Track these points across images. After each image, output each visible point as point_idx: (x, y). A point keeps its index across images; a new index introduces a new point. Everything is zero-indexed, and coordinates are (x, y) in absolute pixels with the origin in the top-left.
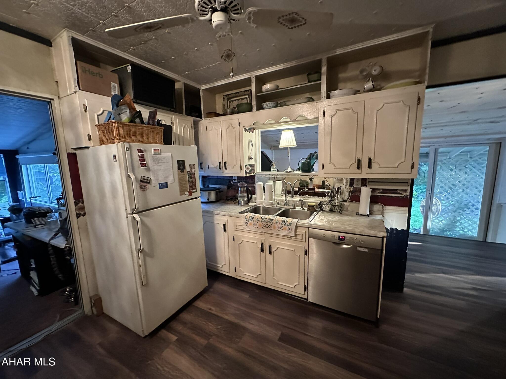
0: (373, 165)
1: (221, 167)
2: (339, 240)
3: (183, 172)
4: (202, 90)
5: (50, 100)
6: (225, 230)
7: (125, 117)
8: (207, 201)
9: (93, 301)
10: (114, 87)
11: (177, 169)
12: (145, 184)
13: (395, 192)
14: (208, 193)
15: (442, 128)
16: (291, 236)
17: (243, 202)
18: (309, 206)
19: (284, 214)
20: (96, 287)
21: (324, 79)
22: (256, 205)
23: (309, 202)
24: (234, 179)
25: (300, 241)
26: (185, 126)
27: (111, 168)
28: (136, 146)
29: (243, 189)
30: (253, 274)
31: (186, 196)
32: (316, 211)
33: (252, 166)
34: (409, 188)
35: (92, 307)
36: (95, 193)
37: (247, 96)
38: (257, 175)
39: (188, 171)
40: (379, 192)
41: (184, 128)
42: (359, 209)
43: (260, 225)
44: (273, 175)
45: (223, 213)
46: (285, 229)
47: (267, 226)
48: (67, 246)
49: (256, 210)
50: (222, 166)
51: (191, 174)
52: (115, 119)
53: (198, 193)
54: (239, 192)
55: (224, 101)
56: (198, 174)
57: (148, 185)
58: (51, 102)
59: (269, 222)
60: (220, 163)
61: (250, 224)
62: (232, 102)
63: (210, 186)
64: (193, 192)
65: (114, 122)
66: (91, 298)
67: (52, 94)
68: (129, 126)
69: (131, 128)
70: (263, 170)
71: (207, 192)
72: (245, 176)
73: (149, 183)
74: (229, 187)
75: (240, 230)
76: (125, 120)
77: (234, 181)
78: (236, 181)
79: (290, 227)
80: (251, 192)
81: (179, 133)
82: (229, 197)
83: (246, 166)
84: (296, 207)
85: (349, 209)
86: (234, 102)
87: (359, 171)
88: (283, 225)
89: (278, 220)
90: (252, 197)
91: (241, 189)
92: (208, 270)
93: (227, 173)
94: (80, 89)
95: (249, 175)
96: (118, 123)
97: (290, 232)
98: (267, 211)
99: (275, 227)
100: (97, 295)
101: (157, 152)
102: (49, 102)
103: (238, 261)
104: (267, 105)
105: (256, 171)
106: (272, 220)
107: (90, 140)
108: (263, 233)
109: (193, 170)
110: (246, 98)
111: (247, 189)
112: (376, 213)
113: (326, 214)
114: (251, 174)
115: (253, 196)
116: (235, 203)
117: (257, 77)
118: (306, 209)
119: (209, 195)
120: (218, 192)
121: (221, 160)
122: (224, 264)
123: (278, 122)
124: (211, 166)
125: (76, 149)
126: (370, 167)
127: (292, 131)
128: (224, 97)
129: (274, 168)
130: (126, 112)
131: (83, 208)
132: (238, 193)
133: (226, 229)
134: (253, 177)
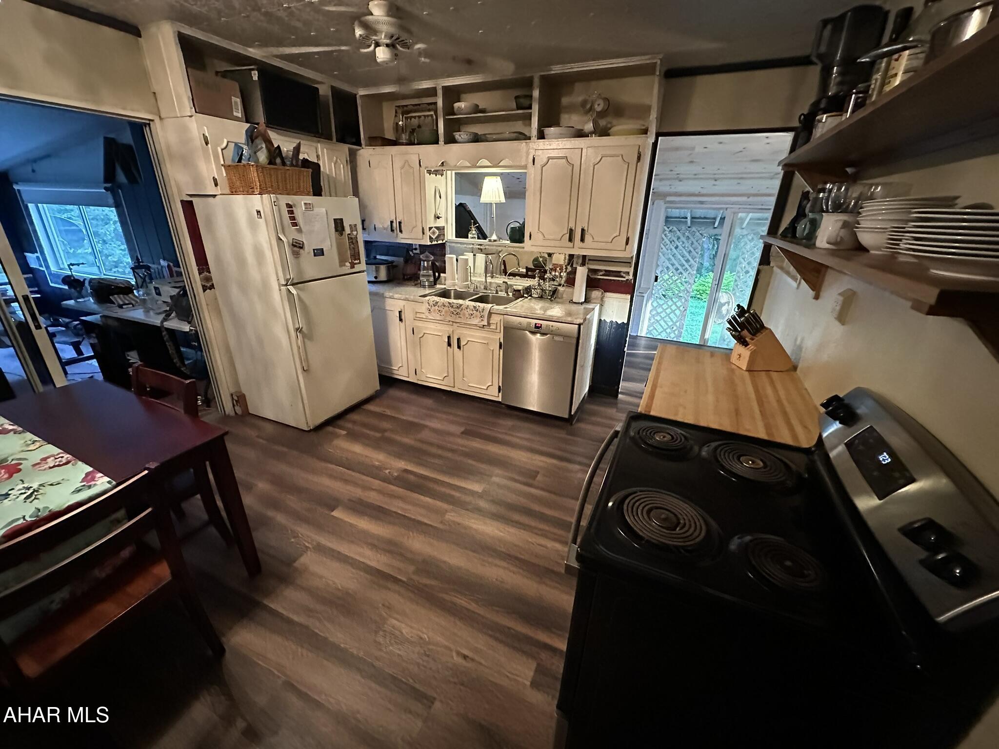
0: (587, 237)
1: (394, 228)
2: (535, 328)
3: (342, 234)
4: (360, 96)
5: (148, 122)
6: (401, 320)
7: (263, 156)
8: (374, 280)
9: (236, 398)
10: (236, 103)
11: (333, 230)
12: (298, 249)
13: (618, 274)
14: (376, 267)
15: (739, 181)
16: (484, 326)
17: (427, 284)
18: (515, 290)
19: (482, 299)
20: (237, 383)
21: (536, 108)
22: (445, 288)
23: (516, 285)
24: (414, 247)
25: (494, 331)
26: (336, 161)
27: (253, 227)
28: (284, 199)
29: (428, 264)
30: (439, 376)
31: (347, 268)
32: (523, 297)
33: (441, 229)
34: (631, 271)
35: (234, 406)
36: (228, 257)
37: (432, 113)
38: (448, 244)
39: (349, 234)
40: (601, 273)
41: (335, 164)
42: (573, 296)
43: (446, 312)
44: (470, 244)
45: (396, 296)
46: (476, 316)
47: (455, 313)
48: (191, 328)
49: (445, 294)
50: (396, 227)
51: (351, 238)
52: (250, 159)
53: (363, 266)
54: (422, 269)
55: (396, 116)
56: (361, 238)
57: (301, 251)
58: (149, 124)
59: (458, 308)
60: (392, 222)
61: (435, 310)
62: (409, 120)
63: (378, 257)
64: (356, 264)
65: (252, 165)
66: (232, 395)
67: (151, 113)
68: (270, 169)
69: (272, 173)
70: (458, 235)
71: (374, 267)
72: (429, 243)
73: (301, 248)
74: (408, 260)
75: (421, 320)
76: (263, 160)
77: (414, 251)
78: (418, 251)
79: (482, 314)
80: (439, 269)
81: (328, 173)
82: (407, 275)
83: (430, 228)
84: (499, 293)
85: (564, 296)
86: (413, 119)
87: (571, 244)
88: (475, 312)
89: (468, 306)
90: (439, 276)
91: (424, 264)
92: (380, 375)
93: (404, 238)
94: (196, 112)
95: (436, 243)
96: (257, 166)
97: (482, 320)
98: (459, 296)
99: (464, 315)
100: (241, 392)
101: (308, 206)
102: (148, 124)
103: (420, 363)
104: (460, 136)
105: (447, 237)
106: (461, 305)
107: (216, 185)
108: (451, 323)
109: (355, 233)
110: (432, 116)
111: (433, 264)
112: (594, 301)
113: (533, 300)
114: (439, 242)
115: (442, 275)
116: (415, 285)
117: (446, 89)
118: (511, 294)
119: (377, 270)
120: (391, 266)
121: (393, 218)
122: (401, 365)
123: (475, 166)
124: (379, 226)
125: (191, 196)
126: (582, 240)
127: (499, 177)
128: (397, 108)
129: (473, 234)
130: (262, 148)
131: (209, 279)
132: (420, 270)
133: (403, 317)
134: (443, 245)
